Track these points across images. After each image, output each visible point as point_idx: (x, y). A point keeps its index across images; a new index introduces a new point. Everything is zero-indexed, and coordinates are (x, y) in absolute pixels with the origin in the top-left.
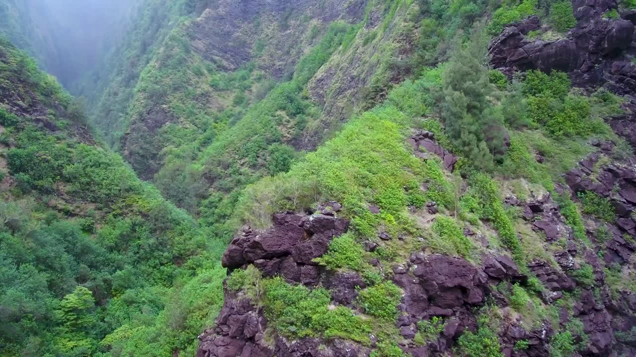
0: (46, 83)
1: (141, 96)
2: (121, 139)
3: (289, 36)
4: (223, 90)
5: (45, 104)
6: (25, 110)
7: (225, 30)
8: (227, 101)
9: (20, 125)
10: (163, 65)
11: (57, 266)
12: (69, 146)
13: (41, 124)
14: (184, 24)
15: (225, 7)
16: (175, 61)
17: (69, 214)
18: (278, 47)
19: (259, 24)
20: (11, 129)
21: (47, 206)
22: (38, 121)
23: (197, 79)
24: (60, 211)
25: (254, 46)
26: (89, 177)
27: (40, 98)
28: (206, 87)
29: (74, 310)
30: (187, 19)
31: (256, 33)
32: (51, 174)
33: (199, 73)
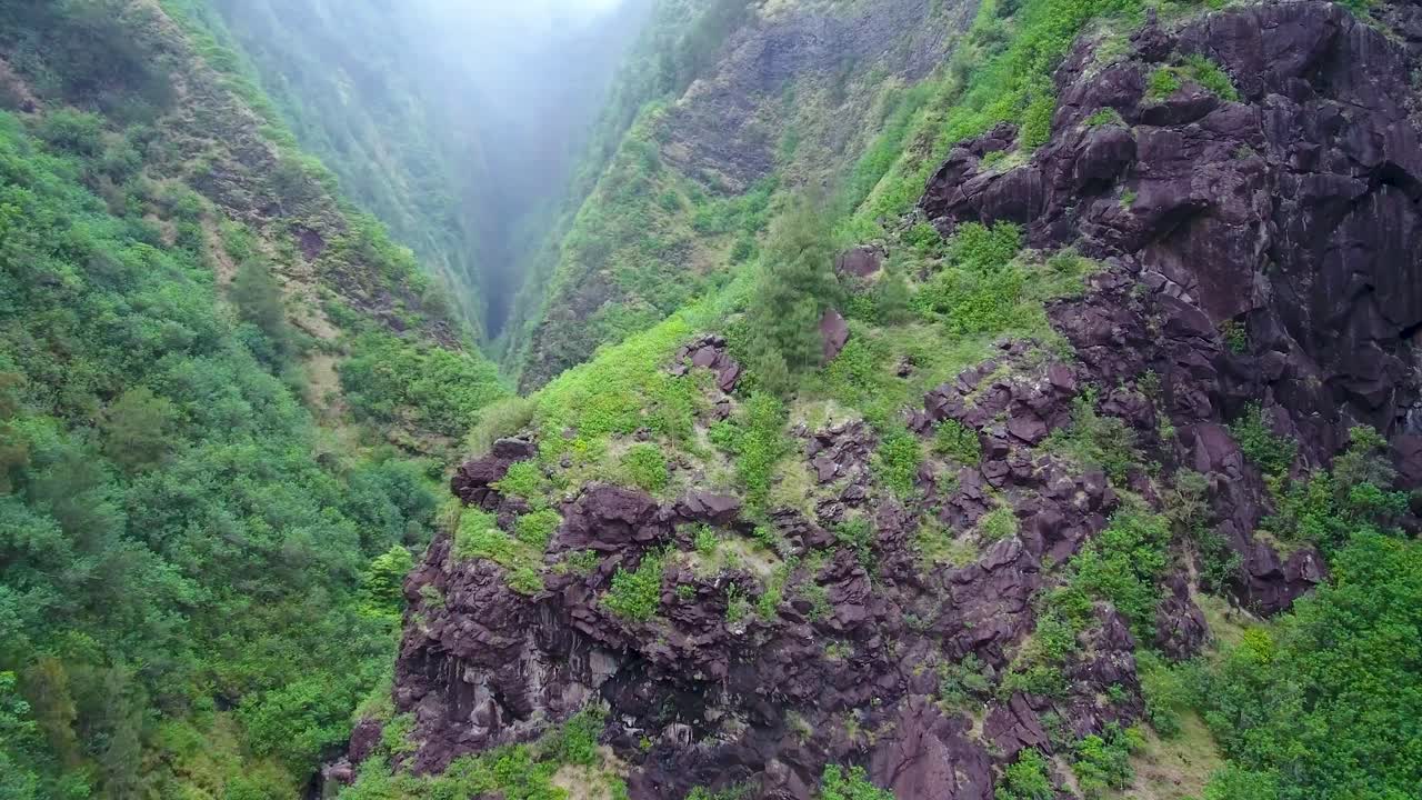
0: (396, 260)
1: (571, 255)
2: (534, 333)
3: (846, 114)
4: (717, 233)
5: (391, 292)
6: (365, 302)
7: (728, 116)
8: (721, 255)
9: (358, 325)
10: (610, 199)
11: (375, 517)
12: (420, 352)
13: (385, 322)
14: (650, 117)
15: (729, 71)
16: (628, 187)
17: (412, 451)
18: (823, 139)
19: (791, 97)
20: (347, 331)
21: (386, 438)
22: (383, 316)
23: (666, 218)
24: (401, 446)
25: (780, 141)
26: (442, 398)
27: (385, 283)
28: (683, 231)
29: (385, 574)
30: (657, 106)
31: (786, 115)
32: (393, 393)
33: (672, 206)
